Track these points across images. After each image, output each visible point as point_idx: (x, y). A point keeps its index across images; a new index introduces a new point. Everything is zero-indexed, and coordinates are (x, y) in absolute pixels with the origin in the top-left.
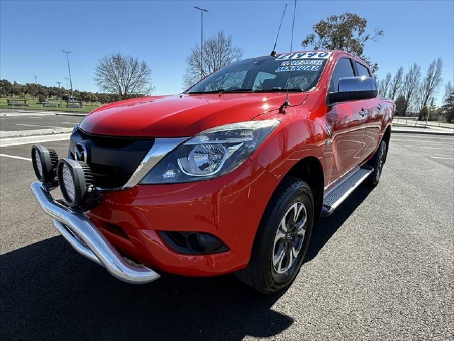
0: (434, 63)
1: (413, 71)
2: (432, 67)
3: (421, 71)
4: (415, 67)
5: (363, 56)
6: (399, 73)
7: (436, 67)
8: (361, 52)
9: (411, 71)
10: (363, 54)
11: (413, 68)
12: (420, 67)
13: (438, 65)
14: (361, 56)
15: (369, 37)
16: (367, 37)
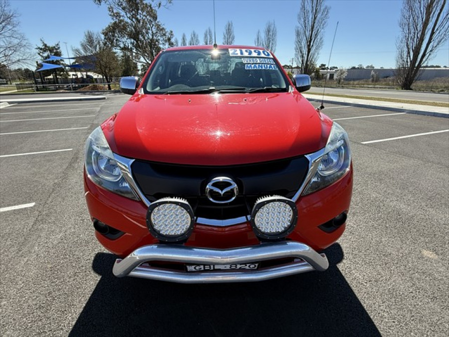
0: (207, 32)
1: (194, 38)
2: (206, 36)
3: (199, 39)
4: (194, 35)
5: (158, 22)
6: (184, 39)
7: (208, 36)
8: (156, 18)
9: (192, 38)
10: (158, 20)
11: (193, 36)
12: (198, 35)
13: (209, 35)
14: (157, 22)
15: (162, 4)
16: (160, 4)
